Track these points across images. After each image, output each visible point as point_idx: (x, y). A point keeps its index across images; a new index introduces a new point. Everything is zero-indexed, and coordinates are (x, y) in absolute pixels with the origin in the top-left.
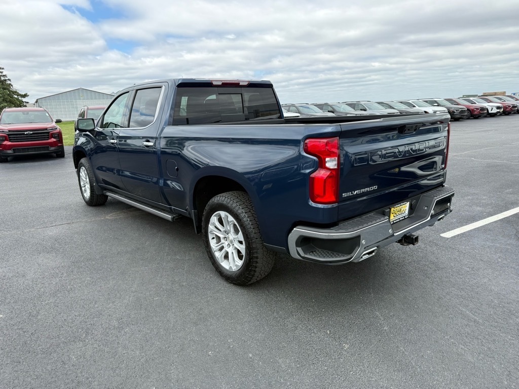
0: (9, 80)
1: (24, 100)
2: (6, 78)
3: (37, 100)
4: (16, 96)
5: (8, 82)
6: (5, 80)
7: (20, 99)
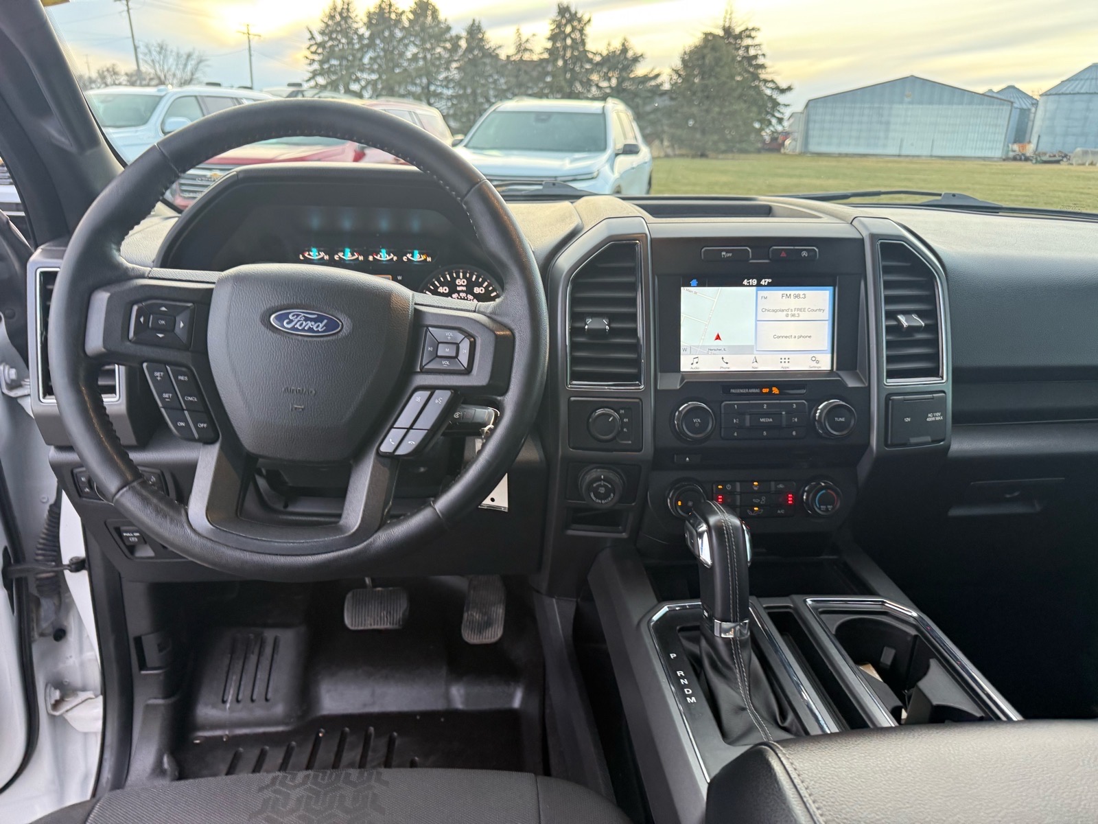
0: (764, 55)
1: (781, 99)
2: (759, 52)
3: (809, 101)
4: (768, 92)
5: (761, 61)
6: (755, 57)
7: (774, 96)
